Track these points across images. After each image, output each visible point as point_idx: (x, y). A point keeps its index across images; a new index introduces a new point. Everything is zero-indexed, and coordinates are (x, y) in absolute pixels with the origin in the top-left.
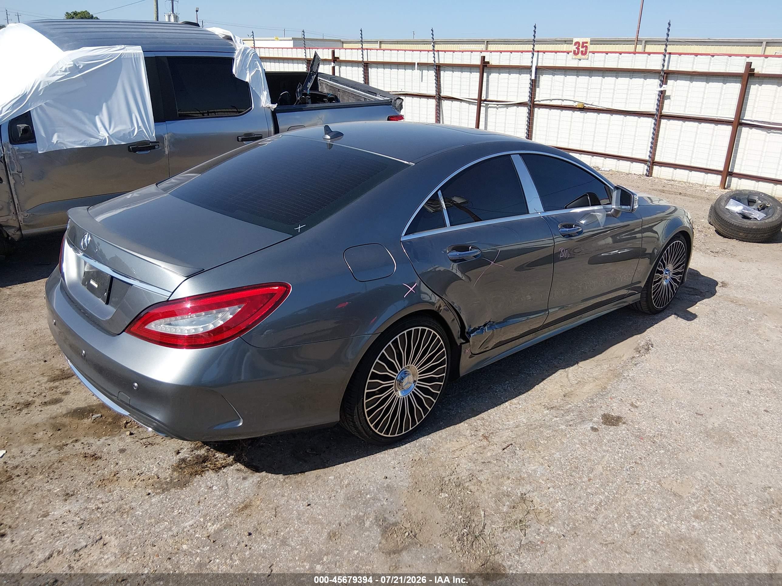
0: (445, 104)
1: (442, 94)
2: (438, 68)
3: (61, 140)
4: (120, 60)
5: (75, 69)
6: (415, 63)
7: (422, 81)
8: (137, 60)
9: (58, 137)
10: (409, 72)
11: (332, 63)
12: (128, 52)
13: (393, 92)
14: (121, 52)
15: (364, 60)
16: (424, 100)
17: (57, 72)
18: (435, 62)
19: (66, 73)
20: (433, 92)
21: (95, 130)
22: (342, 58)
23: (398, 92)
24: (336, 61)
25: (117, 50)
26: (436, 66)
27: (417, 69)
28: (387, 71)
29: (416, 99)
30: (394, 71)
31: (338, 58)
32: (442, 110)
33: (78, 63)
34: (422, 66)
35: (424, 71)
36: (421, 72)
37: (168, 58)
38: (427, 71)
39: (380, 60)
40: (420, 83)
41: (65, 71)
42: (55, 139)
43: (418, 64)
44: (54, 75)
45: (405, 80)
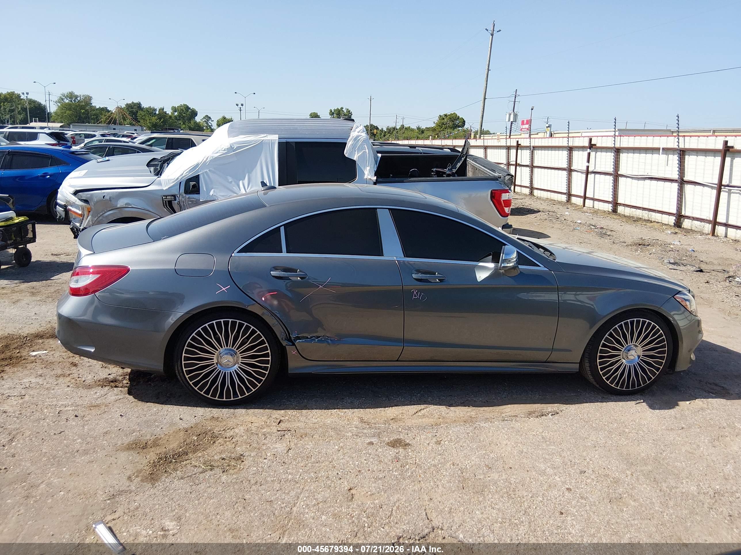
0: (688, 188)
1: (685, 179)
2: (682, 153)
3: (215, 194)
4: (261, 144)
5: (231, 148)
6: (660, 148)
7: (667, 165)
8: (273, 144)
9: (214, 191)
10: (655, 156)
11: (588, 150)
12: (268, 138)
13: (640, 175)
14: (263, 139)
15: (616, 146)
16: (668, 184)
17: (220, 151)
18: (679, 146)
19: (225, 152)
20: (676, 176)
21: (238, 189)
22: (598, 145)
23: (644, 175)
24: (592, 147)
25: (261, 137)
26: (680, 150)
27: (662, 154)
28: (637, 155)
29: (661, 183)
30: (643, 155)
31: (595, 145)
32: (685, 195)
33: (233, 145)
34: (667, 151)
35: (670, 156)
36: (667, 156)
37: (296, 143)
38: (672, 155)
39: (631, 145)
40: (665, 166)
41: (225, 150)
42: (211, 193)
43: (663, 149)
44: (217, 153)
45: (651, 164)
